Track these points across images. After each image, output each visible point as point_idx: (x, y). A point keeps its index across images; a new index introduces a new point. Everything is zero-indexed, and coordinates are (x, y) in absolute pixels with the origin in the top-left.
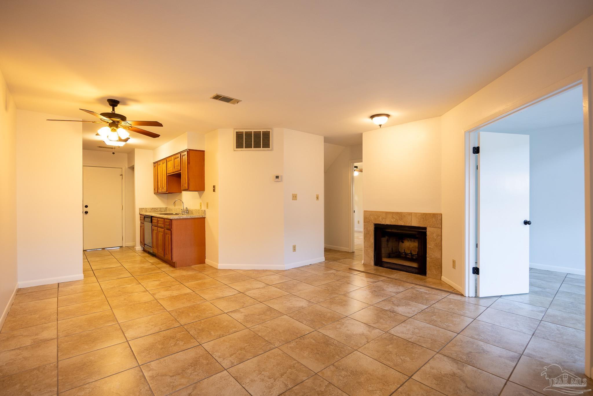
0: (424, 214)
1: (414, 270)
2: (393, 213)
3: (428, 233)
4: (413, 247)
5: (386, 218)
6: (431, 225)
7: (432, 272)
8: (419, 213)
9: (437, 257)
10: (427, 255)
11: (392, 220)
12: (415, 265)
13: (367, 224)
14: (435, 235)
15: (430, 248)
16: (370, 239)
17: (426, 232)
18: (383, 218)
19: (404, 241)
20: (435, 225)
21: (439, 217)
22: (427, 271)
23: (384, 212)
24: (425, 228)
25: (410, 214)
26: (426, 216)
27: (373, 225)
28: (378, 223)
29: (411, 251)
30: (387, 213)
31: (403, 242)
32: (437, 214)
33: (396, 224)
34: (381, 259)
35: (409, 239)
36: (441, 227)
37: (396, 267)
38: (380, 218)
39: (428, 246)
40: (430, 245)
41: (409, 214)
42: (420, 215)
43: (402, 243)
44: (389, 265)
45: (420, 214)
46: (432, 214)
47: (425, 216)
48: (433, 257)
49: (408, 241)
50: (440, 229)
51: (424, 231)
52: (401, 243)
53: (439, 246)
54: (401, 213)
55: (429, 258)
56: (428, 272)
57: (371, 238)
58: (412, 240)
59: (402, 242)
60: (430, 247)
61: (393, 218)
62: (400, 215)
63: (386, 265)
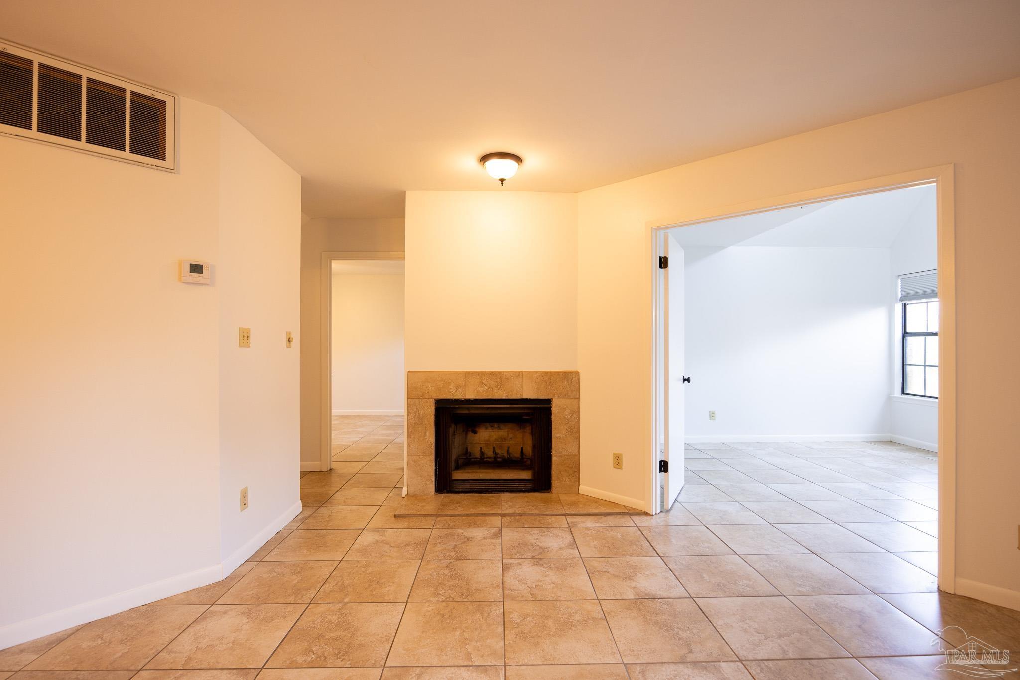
0: (547, 373)
1: (522, 486)
2: (482, 374)
3: (554, 410)
4: (496, 440)
5: (465, 386)
6: (560, 394)
7: (563, 483)
8: (537, 372)
9: (571, 453)
10: (554, 452)
11: (481, 389)
12: (526, 475)
13: (417, 401)
14: (567, 412)
15: (560, 438)
16: (425, 435)
17: (551, 407)
18: (458, 387)
19: (477, 429)
20: (568, 393)
21: (575, 377)
22: (552, 482)
23: (460, 373)
24: (549, 401)
25: (520, 375)
26: (552, 378)
27: (432, 404)
28: (445, 398)
29: (494, 448)
30: (467, 375)
31: (475, 432)
32: (571, 373)
33: (490, 397)
34: (450, 475)
35: (488, 424)
36: (578, 397)
37: (483, 486)
38: (452, 386)
39: (555, 434)
40: (558, 432)
41: (517, 375)
42: (539, 376)
43: (473, 434)
44: (467, 486)
45: (540, 374)
46: (561, 372)
47: (549, 377)
48: (564, 453)
49: (486, 428)
50: (578, 399)
51: (546, 406)
52: (470, 434)
53: (575, 432)
54: (500, 373)
55: (556, 456)
56: (555, 483)
57: (428, 433)
58: (496, 425)
59: (472, 432)
60: (558, 435)
61: (482, 384)
62: (498, 377)
63: (460, 487)
